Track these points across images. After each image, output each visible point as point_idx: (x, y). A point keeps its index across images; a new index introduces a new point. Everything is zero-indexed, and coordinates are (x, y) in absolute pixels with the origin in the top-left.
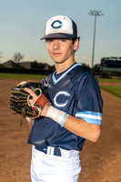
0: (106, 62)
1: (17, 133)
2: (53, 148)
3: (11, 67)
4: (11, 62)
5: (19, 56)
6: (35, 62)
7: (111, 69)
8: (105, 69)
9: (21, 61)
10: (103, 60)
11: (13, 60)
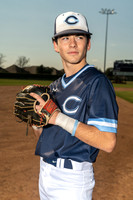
0: (119, 65)
1: (23, 144)
2: (63, 160)
3: (15, 72)
4: (15, 67)
5: (23, 60)
6: (42, 66)
7: (125, 74)
8: (119, 73)
9: (26, 65)
10: (116, 63)
11: (17, 64)
